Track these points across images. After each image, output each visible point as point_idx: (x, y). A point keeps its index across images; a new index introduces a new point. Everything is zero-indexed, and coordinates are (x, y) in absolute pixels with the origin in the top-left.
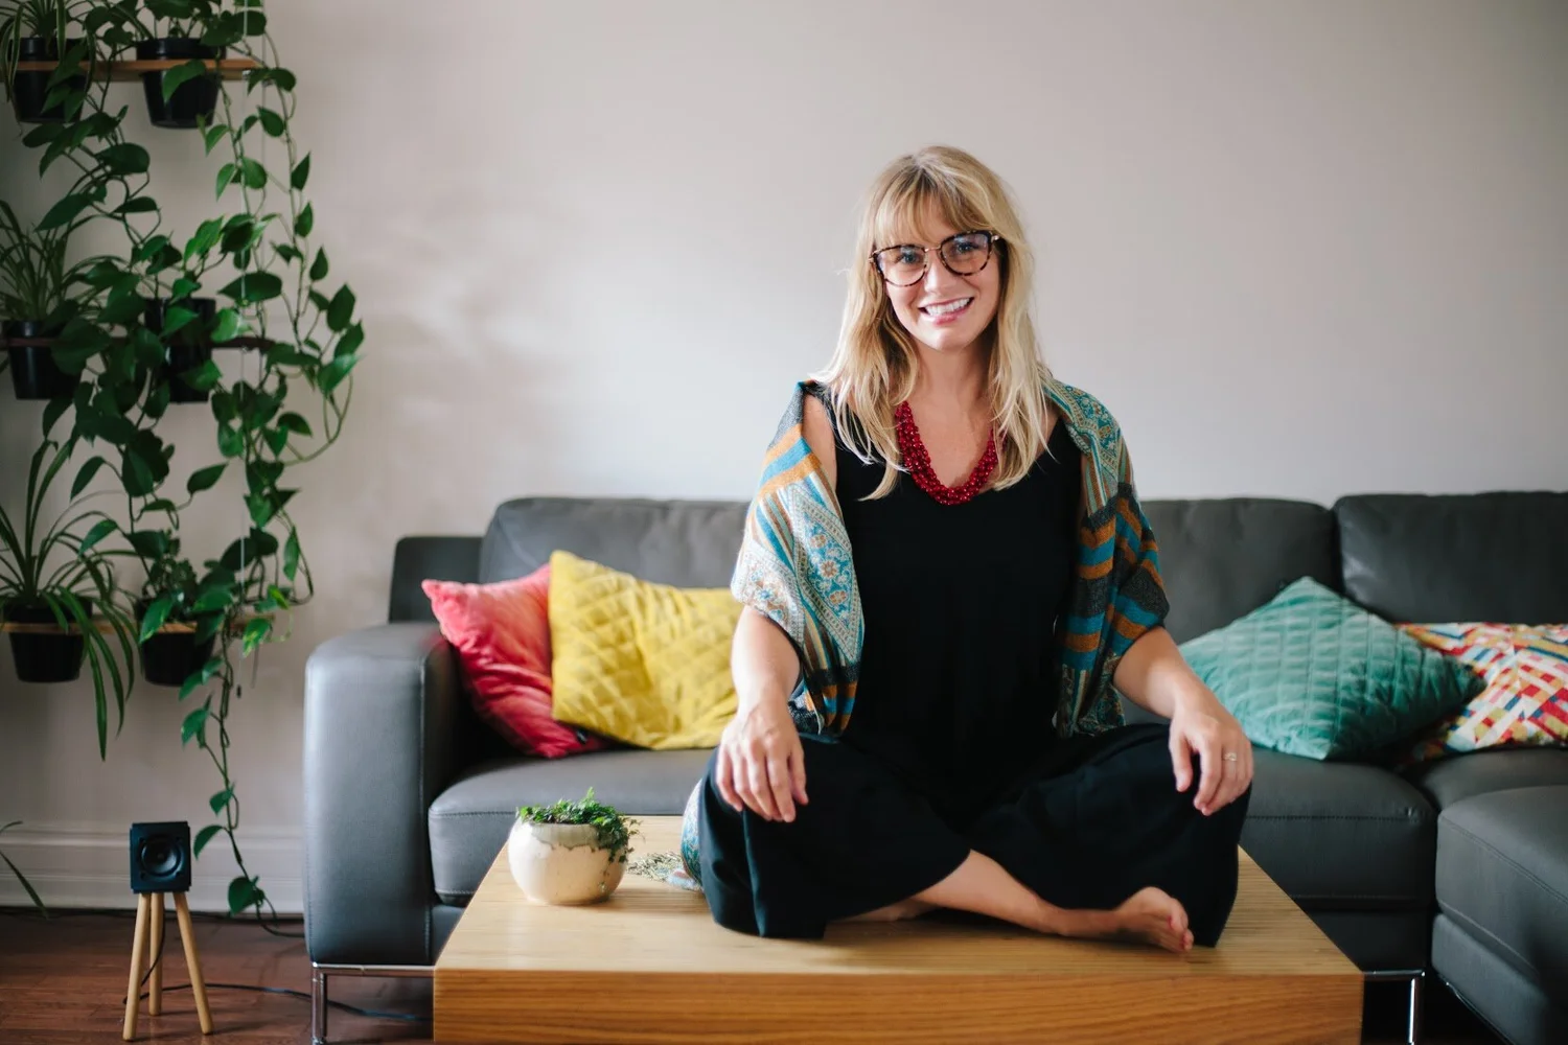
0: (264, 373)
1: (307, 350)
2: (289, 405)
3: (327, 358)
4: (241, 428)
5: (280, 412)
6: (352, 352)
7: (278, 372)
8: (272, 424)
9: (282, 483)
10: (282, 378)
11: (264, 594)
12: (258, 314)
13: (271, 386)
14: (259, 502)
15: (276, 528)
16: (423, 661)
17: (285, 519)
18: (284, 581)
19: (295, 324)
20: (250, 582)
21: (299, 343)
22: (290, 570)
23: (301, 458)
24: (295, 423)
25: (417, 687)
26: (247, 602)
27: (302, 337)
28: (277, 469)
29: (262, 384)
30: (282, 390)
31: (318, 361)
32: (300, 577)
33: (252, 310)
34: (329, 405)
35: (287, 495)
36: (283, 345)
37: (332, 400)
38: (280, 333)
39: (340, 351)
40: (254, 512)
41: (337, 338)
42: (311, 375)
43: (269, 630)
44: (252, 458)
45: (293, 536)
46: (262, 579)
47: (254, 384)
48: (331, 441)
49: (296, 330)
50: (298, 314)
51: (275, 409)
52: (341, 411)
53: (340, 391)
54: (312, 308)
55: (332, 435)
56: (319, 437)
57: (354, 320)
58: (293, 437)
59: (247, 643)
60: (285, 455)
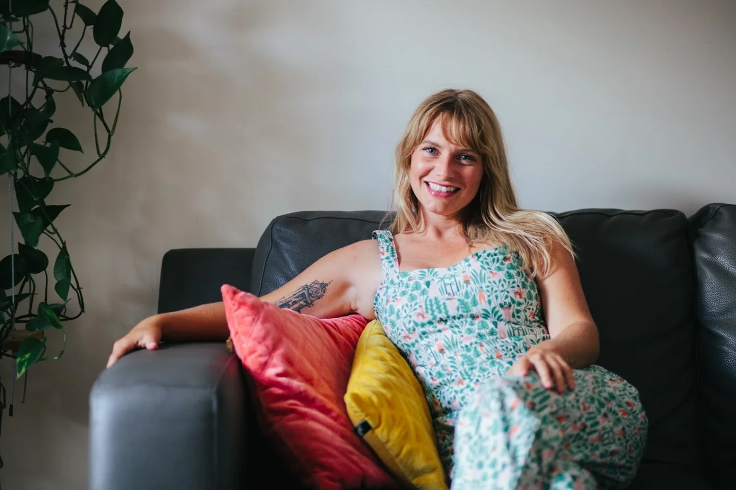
0: (31, 88)
1: (74, 63)
2: (58, 121)
3: (96, 72)
4: (9, 146)
5: (50, 127)
6: (121, 65)
7: (45, 87)
8: (41, 141)
9: (51, 200)
10: (49, 92)
11: (35, 311)
12: (26, 29)
13: (38, 101)
14: (29, 219)
15: (47, 246)
16: (214, 389)
17: (55, 236)
18: (54, 298)
19: (62, 37)
20: (20, 297)
21: (66, 57)
22: (62, 288)
23: (72, 175)
24: (66, 139)
25: (208, 417)
26: (18, 320)
27: (69, 51)
28: (47, 185)
29: (29, 99)
30: (50, 106)
31: (86, 75)
32: (72, 294)
33: (18, 25)
34: (99, 122)
35: (56, 210)
36: (51, 59)
37: (101, 116)
38: (47, 48)
39: (108, 65)
40: (25, 230)
41: (105, 51)
42: (78, 89)
43: (43, 349)
44: (20, 174)
45: (64, 254)
46: (32, 295)
47: (21, 100)
48: (102, 157)
49: (63, 45)
50: (65, 26)
51: (45, 125)
52: (110, 129)
53: (109, 108)
54: (79, 22)
55: (102, 152)
56: (89, 153)
57: (121, 35)
58: (64, 153)
59: (21, 364)
60: (56, 172)
